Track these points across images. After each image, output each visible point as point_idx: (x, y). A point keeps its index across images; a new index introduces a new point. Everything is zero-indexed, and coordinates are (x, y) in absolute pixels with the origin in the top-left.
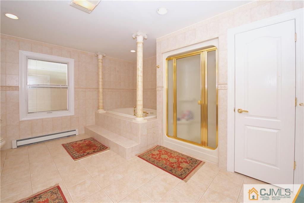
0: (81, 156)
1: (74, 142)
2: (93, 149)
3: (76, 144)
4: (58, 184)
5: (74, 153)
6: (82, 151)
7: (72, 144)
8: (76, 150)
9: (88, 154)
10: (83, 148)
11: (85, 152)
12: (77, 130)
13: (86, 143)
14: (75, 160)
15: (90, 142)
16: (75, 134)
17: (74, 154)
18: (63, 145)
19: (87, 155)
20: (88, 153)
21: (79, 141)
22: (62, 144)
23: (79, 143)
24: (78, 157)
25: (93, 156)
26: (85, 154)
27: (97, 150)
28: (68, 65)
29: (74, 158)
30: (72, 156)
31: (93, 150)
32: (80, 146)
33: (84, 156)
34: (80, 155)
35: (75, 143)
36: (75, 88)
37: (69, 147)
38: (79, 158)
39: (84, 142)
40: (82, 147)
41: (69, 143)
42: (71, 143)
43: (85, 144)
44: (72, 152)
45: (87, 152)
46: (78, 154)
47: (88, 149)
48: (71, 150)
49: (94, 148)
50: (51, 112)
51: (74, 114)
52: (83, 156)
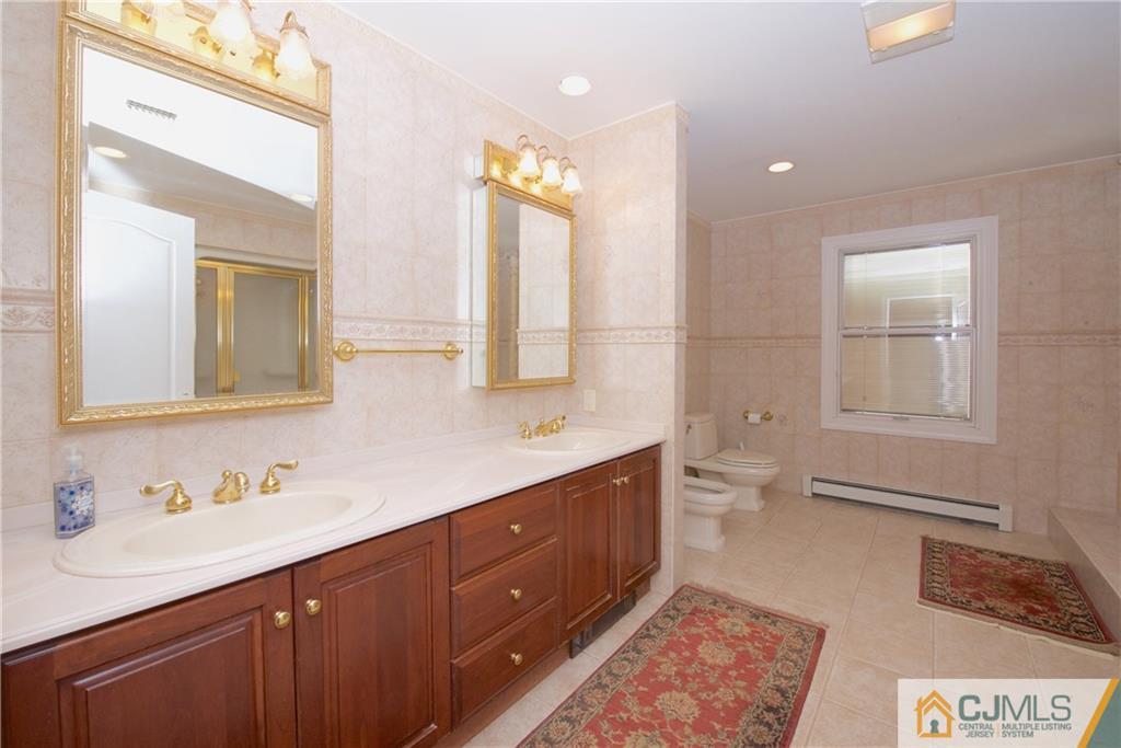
0: (956, 602)
1: (970, 547)
2: (1025, 608)
3: (971, 556)
4: (828, 627)
5: (941, 580)
6: (973, 590)
7: (958, 548)
8: (952, 576)
9: (991, 612)
10: (985, 584)
11: (981, 599)
12: (1006, 509)
13: (1018, 572)
14: (922, 600)
15: (1039, 576)
16: (997, 525)
17: (935, 585)
18: (925, 540)
19: (979, 611)
20: (992, 609)
21: (992, 552)
22: (924, 533)
23: (989, 559)
24: (938, 598)
25: (1002, 627)
26: (976, 604)
27: (1046, 622)
28: (971, 248)
29: (928, 595)
30: (922, 585)
31: (1022, 612)
32: (983, 570)
33: (966, 609)
34: (953, 595)
35: (972, 551)
36: (1000, 334)
37: (939, 555)
38: (944, 604)
39: (1013, 564)
40: (983, 577)
41: (949, 544)
42: (956, 545)
43: (1010, 576)
44: (933, 574)
45: (991, 602)
46: (949, 590)
47: (1002, 597)
48: (936, 566)
49: (1036, 607)
50: (907, 419)
51: (994, 441)
52: (959, 604)
